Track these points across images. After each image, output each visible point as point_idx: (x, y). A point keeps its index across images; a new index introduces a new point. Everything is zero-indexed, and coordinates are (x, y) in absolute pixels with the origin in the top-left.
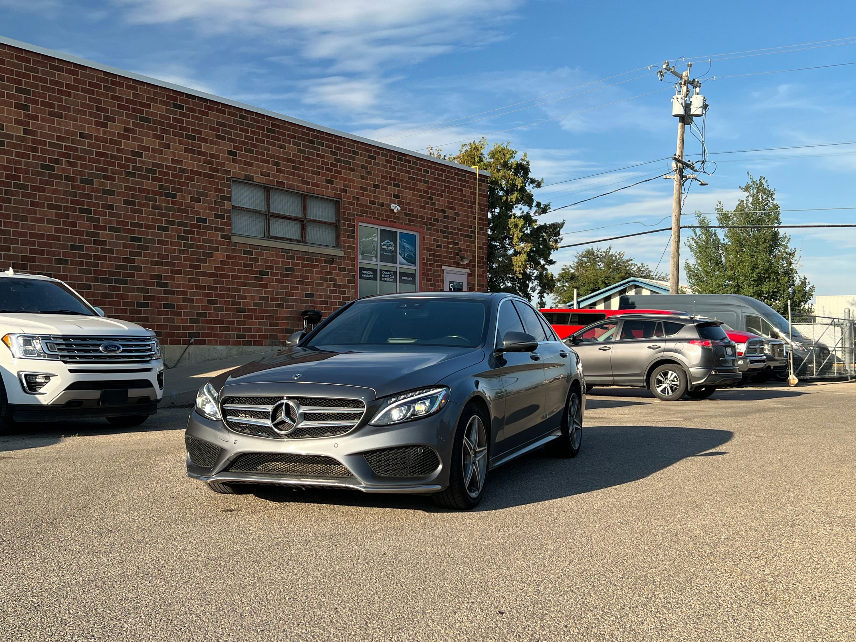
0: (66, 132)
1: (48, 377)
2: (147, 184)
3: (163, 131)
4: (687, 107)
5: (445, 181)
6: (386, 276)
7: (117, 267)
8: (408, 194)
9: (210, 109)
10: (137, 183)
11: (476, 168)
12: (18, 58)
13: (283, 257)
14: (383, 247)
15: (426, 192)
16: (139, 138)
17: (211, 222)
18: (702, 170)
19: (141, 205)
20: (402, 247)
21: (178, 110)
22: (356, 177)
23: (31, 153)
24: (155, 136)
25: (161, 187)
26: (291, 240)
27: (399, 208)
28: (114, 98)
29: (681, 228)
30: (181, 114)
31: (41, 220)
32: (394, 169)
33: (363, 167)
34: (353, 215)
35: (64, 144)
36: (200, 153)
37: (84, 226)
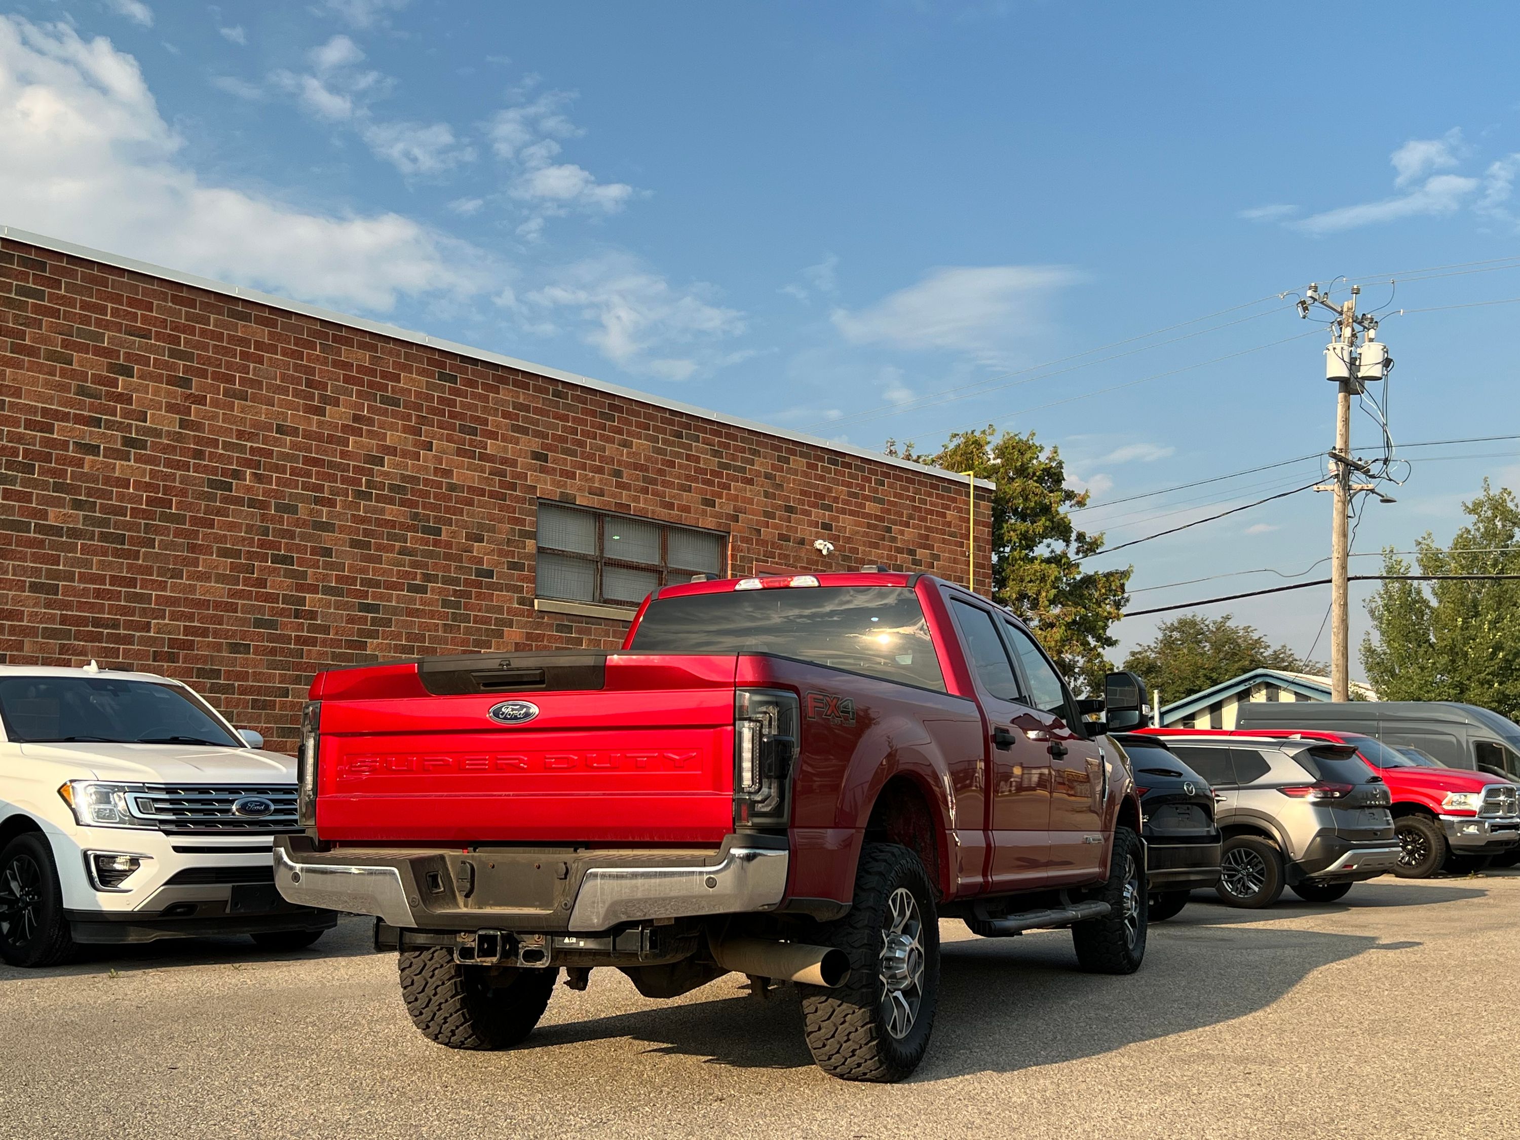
0: (256, 424)
1: (134, 862)
2: (392, 512)
3: (422, 420)
4: (1353, 363)
5: (913, 500)
7: (334, 656)
8: (846, 523)
9: (503, 380)
10: (375, 510)
11: (969, 475)
12: (175, 299)
15: (882, 519)
16: (378, 433)
17: (501, 575)
18: (1384, 475)
19: (379, 547)
21: (448, 384)
22: (754, 494)
23: (192, 461)
24: (407, 429)
25: (415, 516)
27: (832, 548)
28: (336, 364)
29: (1349, 579)
30: (453, 391)
31: (206, 577)
32: (822, 478)
33: (767, 476)
34: (750, 560)
35: (249, 444)
36: (483, 457)
37: (279, 585)
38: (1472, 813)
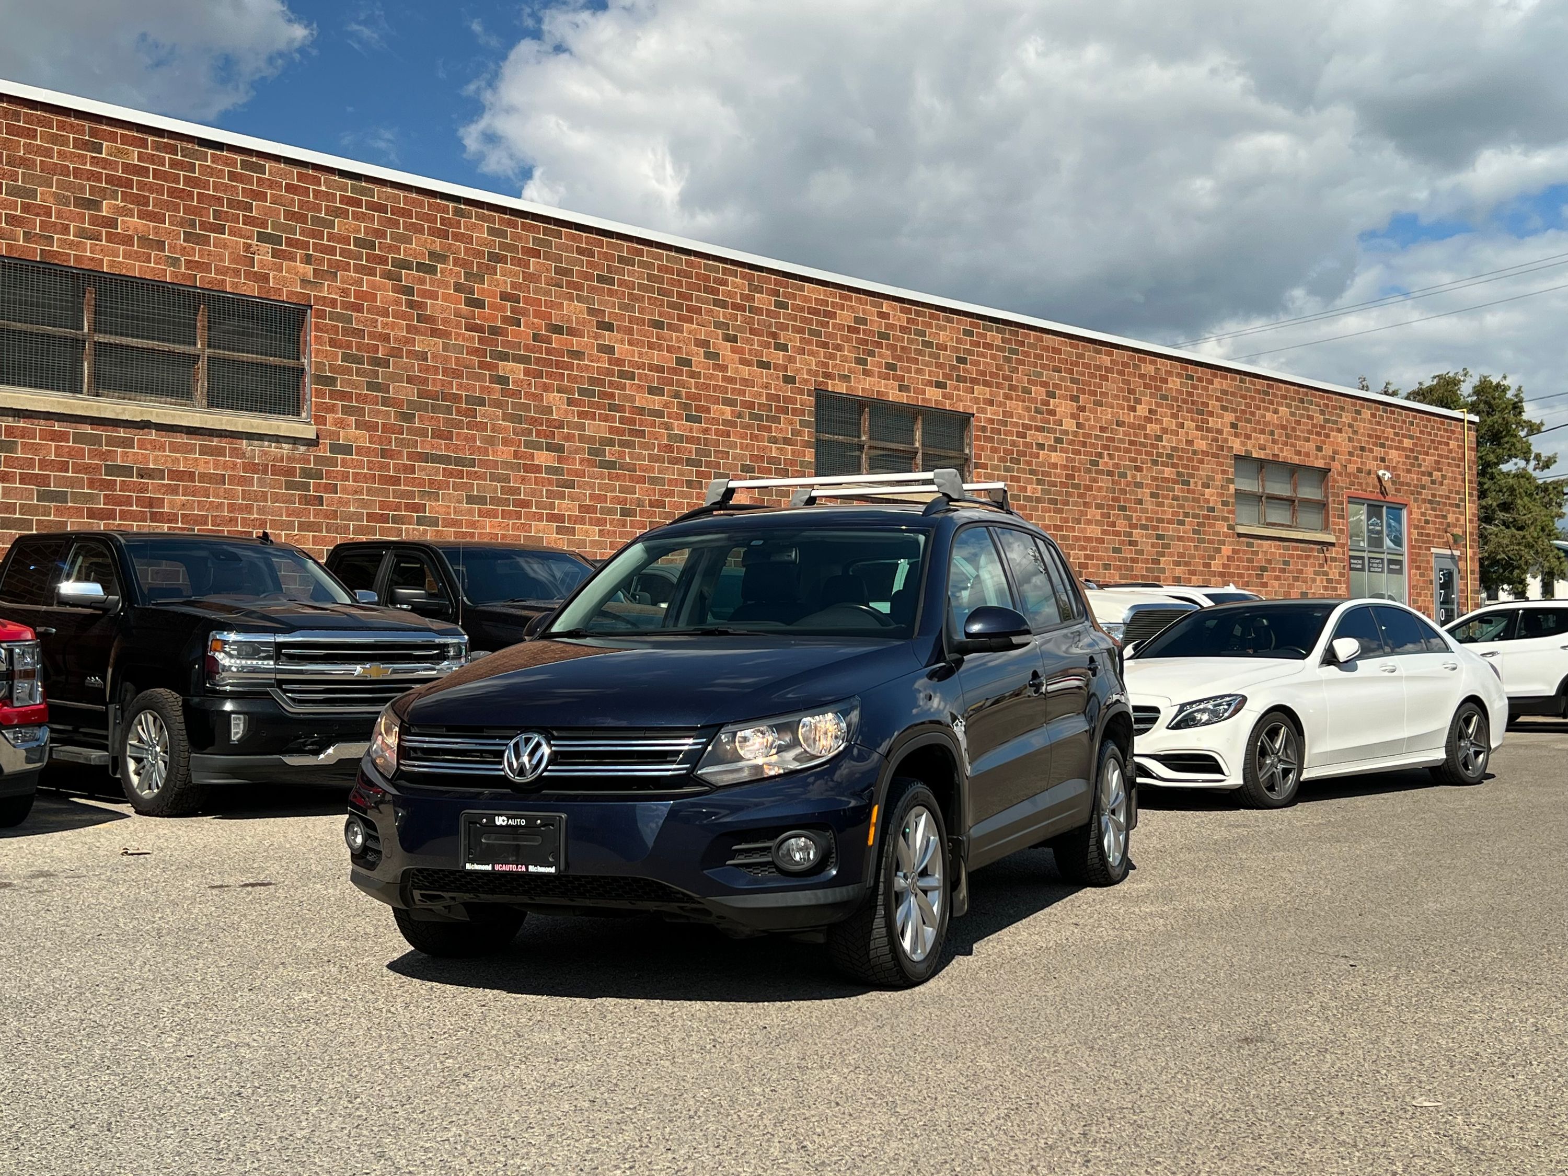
0: (1107, 421)
2: (1168, 472)
3: (1179, 408)
5: (1429, 434)
6: (1375, 565)
7: (1147, 569)
8: (1393, 454)
9: (1215, 376)
10: (1160, 472)
11: (1464, 412)
12: (1071, 346)
13: (1278, 548)
14: (1371, 527)
16: (1160, 420)
17: (1219, 510)
19: (1163, 497)
20: (1389, 526)
21: (1190, 382)
22: (1343, 439)
23: (1082, 449)
24: (1174, 416)
25: (1179, 474)
26: (1282, 525)
27: (1388, 475)
28: (1139, 376)
31: (1089, 522)
32: (1379, 424)
33: (1350, 426)
34: (1342, 488)
35: (1105, 435)
36: (1209, 430)
37: (1121, 525)
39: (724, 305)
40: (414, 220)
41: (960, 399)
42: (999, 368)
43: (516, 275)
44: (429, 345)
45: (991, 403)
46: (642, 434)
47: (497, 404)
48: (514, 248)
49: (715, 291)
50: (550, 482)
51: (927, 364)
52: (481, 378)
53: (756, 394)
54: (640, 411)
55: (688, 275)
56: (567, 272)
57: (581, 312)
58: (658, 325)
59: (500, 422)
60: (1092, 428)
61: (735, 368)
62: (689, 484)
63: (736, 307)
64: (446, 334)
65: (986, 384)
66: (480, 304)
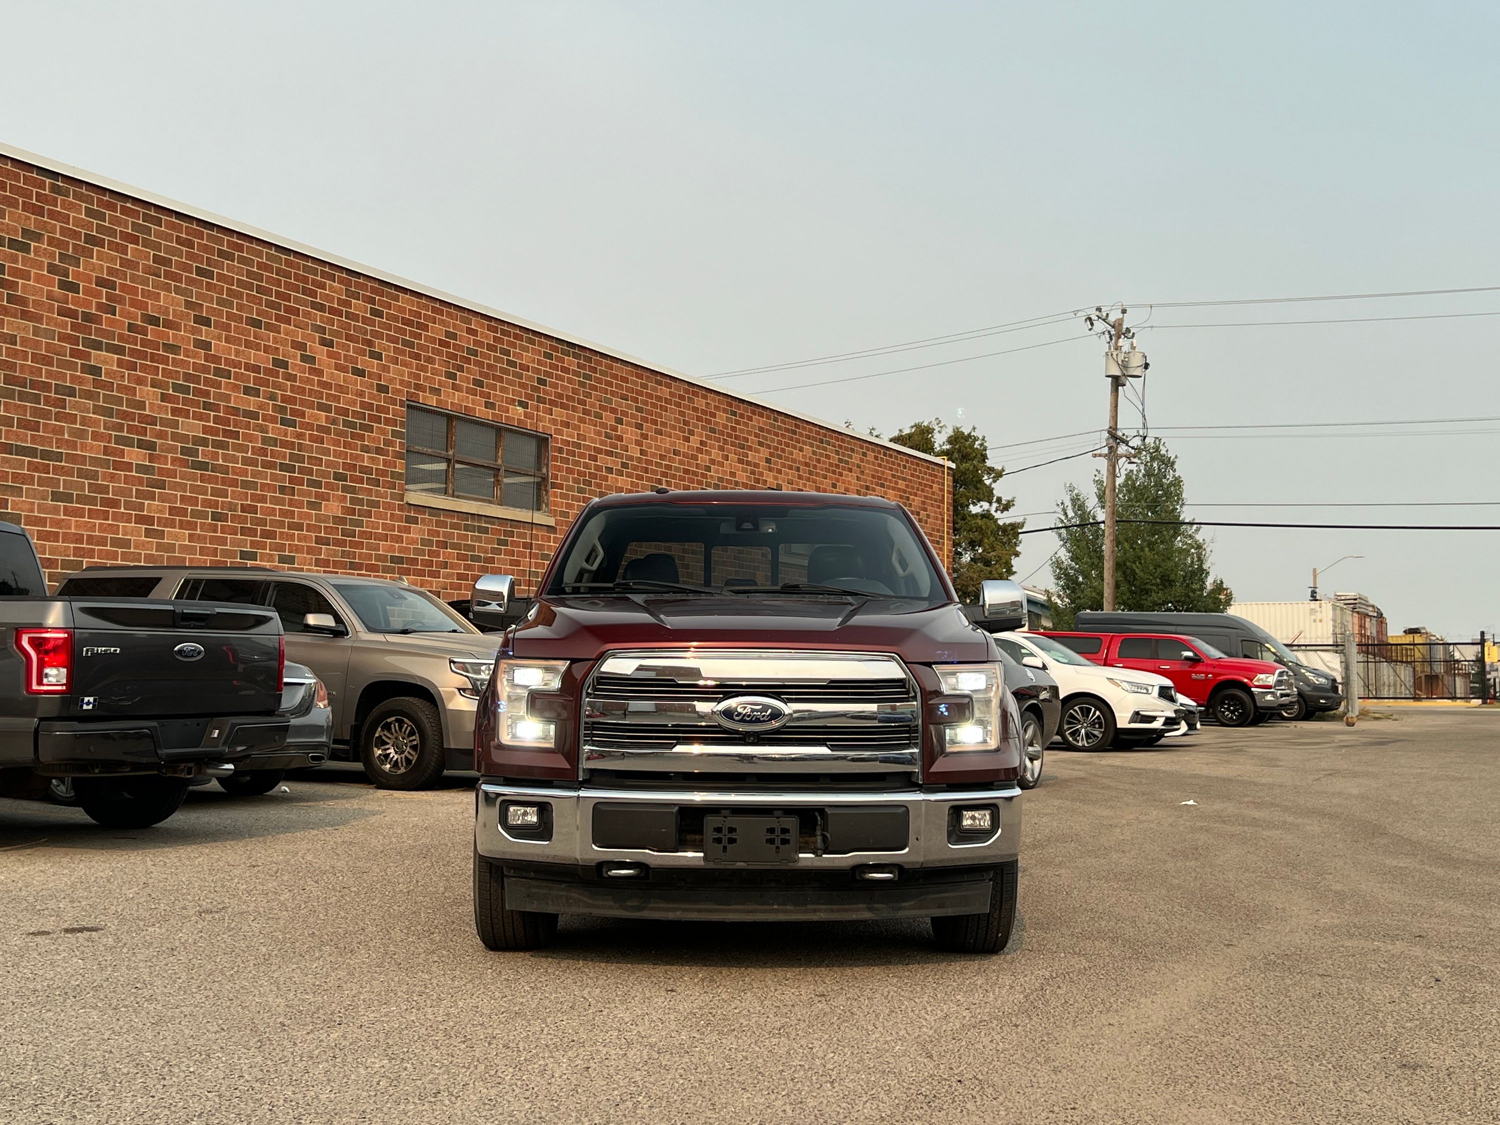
0: (665, 450)
3: (725, 441)
4: (1124, 365)
5: (918, 477)
9: (754, 413)
11: (944, 459)
12: (637, 375)
15: (905, 491)
16: (709, 451)
21: (734, 417)
22: (853, 478)
23: (645, 475)
24: (721, 449)
28: (692, 408)
33: (859, 466)
35: (663, 462)
36: (749, 463)
38: (1270, 687)
39: (321, 308)
40: (8, 194)
41: (539, 419)
42: (575, 391)
43: (113, 260)
44: (18, 328)
45: (567, 425)
46: (236, 435)
47: (89, 395)
48: (113, 233)
49: (313, 294)
50: (140, 481)
51: (510, 382)
52: (72, 366)
53: (349, 401)
54: (235, 411)
55: (287, 275)
56: (166, 262)
57: (178, 305)
58: (256, 324)
59: (91, 415)
60: (654, 455)
61: (329, 373)
62: (283, 490)
63: (332, 311)
64: (38, 318)
65: (564, 407)
66: (74, 288)
